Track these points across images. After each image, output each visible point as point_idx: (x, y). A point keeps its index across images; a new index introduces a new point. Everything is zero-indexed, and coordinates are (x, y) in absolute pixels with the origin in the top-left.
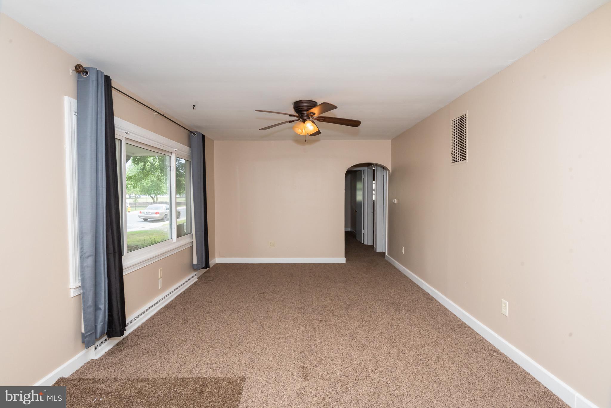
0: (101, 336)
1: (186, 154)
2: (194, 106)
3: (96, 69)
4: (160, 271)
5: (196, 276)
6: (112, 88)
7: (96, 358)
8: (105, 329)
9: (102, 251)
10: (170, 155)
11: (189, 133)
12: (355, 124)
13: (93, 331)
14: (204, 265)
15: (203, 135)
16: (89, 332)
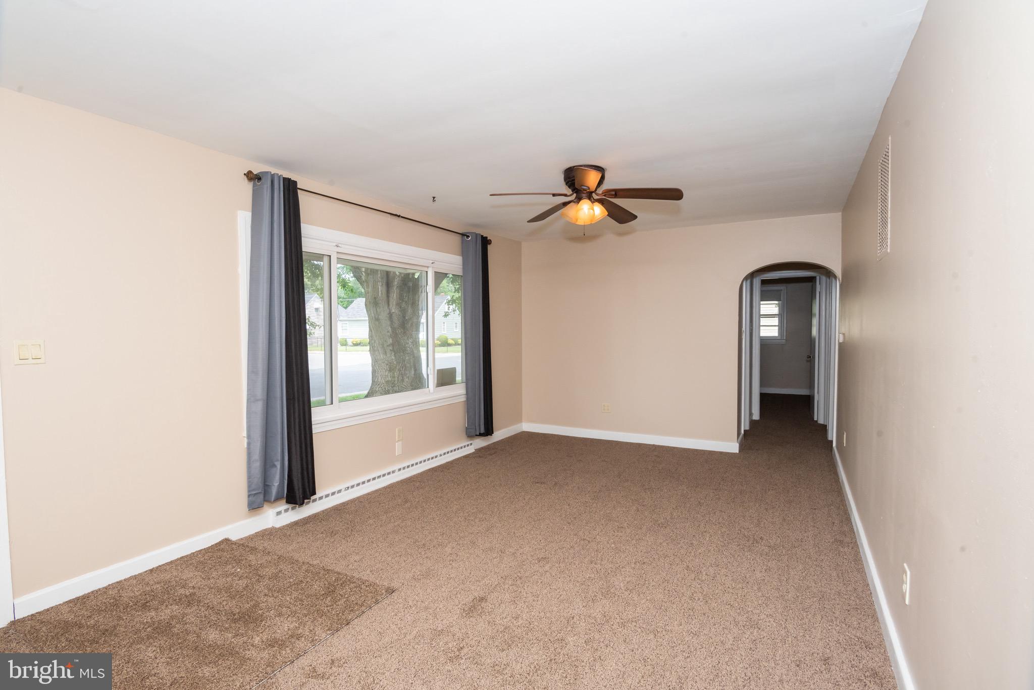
0: (277, 499)
1: (456, 266)
2: (434, 198)
3: (271, 172)
4: (399, 432)
5: (472, 446)
6: (298, 190)
7: (278, 526)
8: (284, 493)
9: (278, 394)
10: (426, 269)
11: (461, 236)
12: (675, 194)
13: (260, 491)
14: (482, 431)
15: (482, 236)
16: (254, 490)
